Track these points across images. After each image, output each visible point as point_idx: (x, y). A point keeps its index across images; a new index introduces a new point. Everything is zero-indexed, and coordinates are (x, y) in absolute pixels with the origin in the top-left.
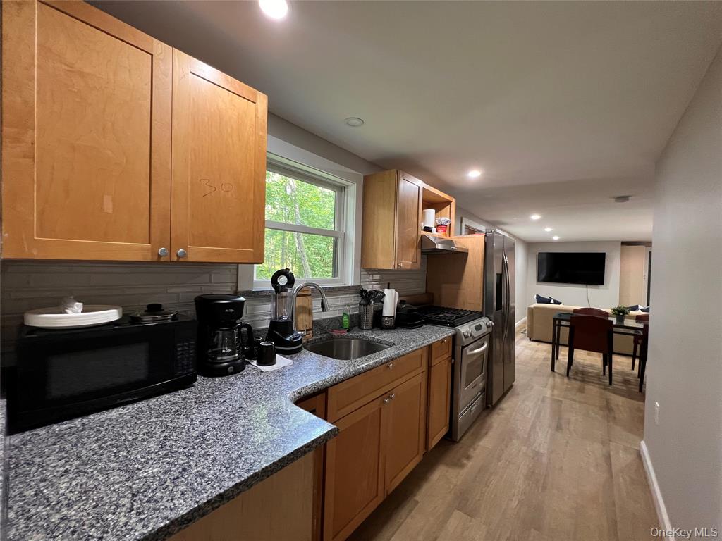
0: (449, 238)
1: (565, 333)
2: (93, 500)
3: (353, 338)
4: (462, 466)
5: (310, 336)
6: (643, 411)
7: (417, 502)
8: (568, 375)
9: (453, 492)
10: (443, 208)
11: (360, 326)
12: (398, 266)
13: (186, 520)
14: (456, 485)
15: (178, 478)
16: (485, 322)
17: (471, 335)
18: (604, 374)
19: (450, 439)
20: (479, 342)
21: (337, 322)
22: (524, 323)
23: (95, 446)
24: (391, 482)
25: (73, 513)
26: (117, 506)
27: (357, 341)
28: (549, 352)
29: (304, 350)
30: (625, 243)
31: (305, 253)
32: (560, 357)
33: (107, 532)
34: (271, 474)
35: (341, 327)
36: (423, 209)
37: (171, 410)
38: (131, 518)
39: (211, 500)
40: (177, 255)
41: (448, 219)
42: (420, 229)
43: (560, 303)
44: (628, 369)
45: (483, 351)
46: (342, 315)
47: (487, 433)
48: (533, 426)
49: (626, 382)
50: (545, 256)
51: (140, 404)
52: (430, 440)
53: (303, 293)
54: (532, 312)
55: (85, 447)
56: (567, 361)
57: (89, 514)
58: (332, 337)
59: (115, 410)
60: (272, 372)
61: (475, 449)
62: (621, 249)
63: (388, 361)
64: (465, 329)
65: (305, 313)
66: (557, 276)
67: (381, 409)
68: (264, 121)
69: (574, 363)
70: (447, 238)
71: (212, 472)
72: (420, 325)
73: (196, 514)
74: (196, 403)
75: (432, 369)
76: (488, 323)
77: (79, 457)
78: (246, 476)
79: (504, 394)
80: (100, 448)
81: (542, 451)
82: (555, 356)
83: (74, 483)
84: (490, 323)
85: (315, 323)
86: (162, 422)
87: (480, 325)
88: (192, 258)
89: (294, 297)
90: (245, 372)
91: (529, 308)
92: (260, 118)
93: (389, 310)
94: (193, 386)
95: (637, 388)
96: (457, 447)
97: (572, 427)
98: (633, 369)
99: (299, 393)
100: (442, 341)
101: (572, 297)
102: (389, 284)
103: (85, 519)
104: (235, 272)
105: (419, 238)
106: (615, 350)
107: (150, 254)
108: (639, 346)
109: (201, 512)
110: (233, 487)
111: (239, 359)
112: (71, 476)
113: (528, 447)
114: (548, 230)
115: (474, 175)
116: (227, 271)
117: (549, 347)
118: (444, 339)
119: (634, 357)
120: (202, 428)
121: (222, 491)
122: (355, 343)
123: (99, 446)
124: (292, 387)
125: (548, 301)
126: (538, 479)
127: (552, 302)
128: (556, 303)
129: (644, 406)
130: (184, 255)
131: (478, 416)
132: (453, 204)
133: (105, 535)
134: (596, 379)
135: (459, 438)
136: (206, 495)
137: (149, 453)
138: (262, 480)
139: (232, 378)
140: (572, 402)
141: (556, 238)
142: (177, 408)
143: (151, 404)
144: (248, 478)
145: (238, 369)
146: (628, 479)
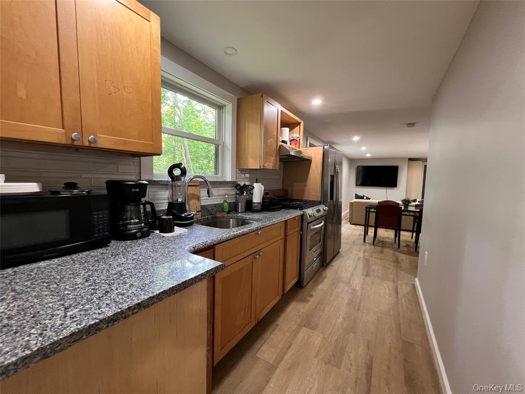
0: (299, 150)
1: (373, 216)
2: (31, 314)
3: (232, 218)
4: (307, 301)
5: (199, 216)
6: (417, 263)
7: (278, 325)
8: (373, 244)
9: (301, 318)
10: (295, 128)
11: (236, 211)
12: (263, 166)
13: (112, 320)
14: (303, 313)
15: (102, 297)
16: (323, 208)
17: (314, 215)
18: (395, 242)
19: (299, 285)
20: (318, 221)
21: (219, 207)
22: (347, 213)
23: (28, 283)
24: (260, 312)
25: (14, 322)
26: (53, 316)
27: (235, 219)
28: (362, 231)
29: (195, 224)
30: (410, 159)
31: (191, 168)
32: (368, 233)
33: (46, 330)
34: (177, 292)
35: (223, 211)
36: (281, 127)
37: (92, 260)
38: (66, 321)
39: (131, 307)
40: (89, 141)
41: (298, 136)
42: (278, 141)
43: (370, 199)
44: (409, 239)
45: (321, 227)
46: (222, 202)
47: (323, 281)
48: (352, 275)
49: (408, 246)
50: (361, 168)
51: (64, 258)
52: (286, 285)
53: (193, 184)
54: (352, 204)
55: (19, 284)
56: (373, 235)
57: (28, 322)
58: (216, 218)
59: (42, 262)
60: (172, 237)
61: (315, 291)
62: (408, 163)
63: (257, 229)
64: (310, 211)
65: (195, 198)
66: (368, 182)
67: (253, 262)
68: (158, 38)
69: (377, 237)
70: (298, 149)
71: (130, 292)
72: (278, 209)
73: (119, 316)
74: (112, 255)
75: (288, 237)
76: (325, 208)
77: (14, 290)
78: (158, 292)
79: (334, 257)
80: (32, 284)
81: (357, 289)
82: (366, 233)
83: (11, 305)
84: (326, 208)
85: (203, 207)
86: (85, 267)
87: (319, 209)
88: (101, 144)
89: (187, 186)
90: (150, 237)
91: (350, 203)
92: (154, 35)
93: (257, 198)
94: (108, 246)
95: (414, 250)
96: (304, 290)
97: (376, 274)
98: (412, 238)
99: (194, 248)
100: (294, 218)
101: (377, 195)
102: (257, 179)
103: (25, 325)
104: (138, 164)
105: (278, 147)
106: (402, 228)
107: (64, 138)
108: (416, 224)
109: (124, 315)
110: (148, 299)
111: (145, 227)
112: (8, 301)
113: (349, 287)
114: (364, 148)
115: (317, 102)
116: (132, 163)
117: (362, 228)
118: (296, 217)
119: (413, 232)
120: (119, 269)
121: (139, 301)
122: (233, 221)
123: (31, 283)
124: (188, 244)
125: (362, 198)
126: (355, 304)
127: (365, 198)
128: (368, 198)
129: (418, 259)
130: (95, 141)
131: (318, 271)
132: (302, 125)
133: (44, 332)
134: (391, 245)
135: (305, 284)
136: (126, 304)
137: (76, 285)
138: (170, 296)
139: (140, 241)
140: (376, 259)
141: (368, 155)
142: (97, 259)
143: (74, 257)
144: (159, 293)
145: (145, 235)
146: (407, 300)
